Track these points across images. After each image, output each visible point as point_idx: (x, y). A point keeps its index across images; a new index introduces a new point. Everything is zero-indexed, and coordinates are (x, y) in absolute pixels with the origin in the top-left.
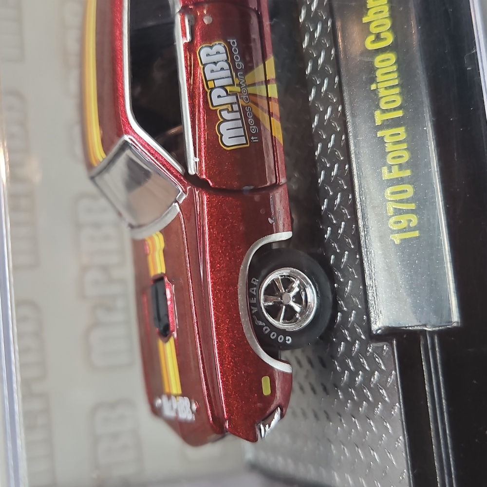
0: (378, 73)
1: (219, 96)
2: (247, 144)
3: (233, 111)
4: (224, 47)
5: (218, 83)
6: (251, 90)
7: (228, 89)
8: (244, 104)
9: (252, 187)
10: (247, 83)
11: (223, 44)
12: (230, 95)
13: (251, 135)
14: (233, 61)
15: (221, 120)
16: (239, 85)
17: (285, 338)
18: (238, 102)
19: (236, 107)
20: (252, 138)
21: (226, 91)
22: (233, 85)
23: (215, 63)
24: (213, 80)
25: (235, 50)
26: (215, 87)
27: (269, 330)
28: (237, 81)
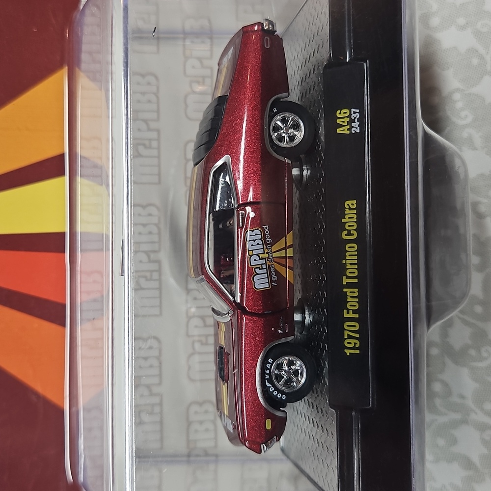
0: (347, 254)
1: (255, 260)
2: (269, 287)
3: (262, 269)
4: (260, 231)
5: (255, 252)
6: (275, 255)
7: (260, 255)
8: (270, 264)
9: (270, 312)
10: (273, 251)
11: (260, 229)
12: (261, 259)
13: (272, 281)
14: (265, 239)
15: (255, 274)
16: (268, 253)
17: (282, 396)
18: (266, 263)
19: (264, 266)
20: (273, 283)
21: (259, 257)
22: (264, 253)
23: (254, 241)
24: (252, 250)
25: (267, 232)
26: (253, 255)
27: (273, 389)
28: (266, 251)
